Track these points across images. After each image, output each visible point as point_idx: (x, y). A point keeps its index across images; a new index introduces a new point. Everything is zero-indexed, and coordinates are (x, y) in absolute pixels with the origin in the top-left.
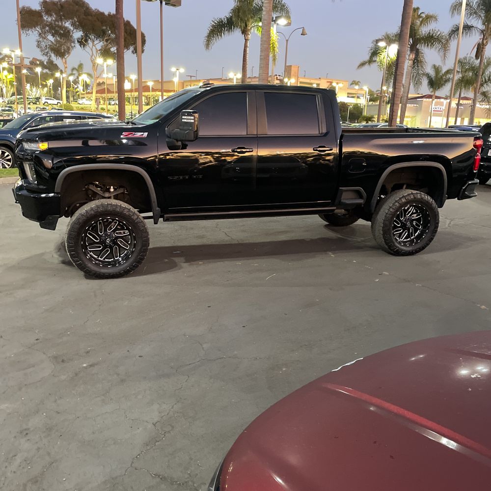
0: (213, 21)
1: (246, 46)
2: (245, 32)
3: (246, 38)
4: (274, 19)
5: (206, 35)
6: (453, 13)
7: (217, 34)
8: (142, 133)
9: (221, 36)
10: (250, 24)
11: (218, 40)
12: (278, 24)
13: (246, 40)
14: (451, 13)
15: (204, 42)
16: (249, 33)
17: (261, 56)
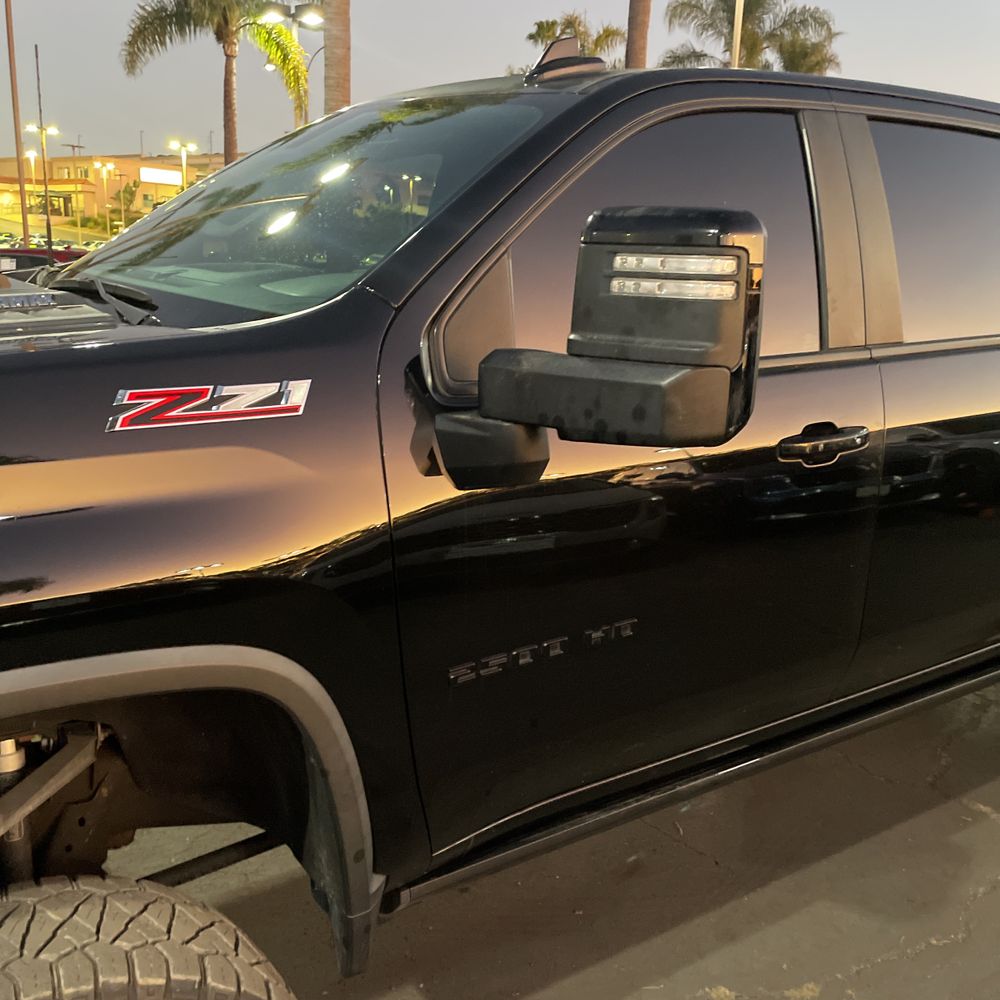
0: (143, 8)
1: (228, 72)
2: (223, 35)
3: (229, 52)
4: (293, 11)
5: (126, 39)
6: (670, 22)
7: (154, 38)
8: (272, 388)
9: (163, 43)
10: (237, 20)
11: (156, 53)
12: (301, 25)
13: (229, 57)
14: (667, 24)
15: (120, 54)
16: (235, 41)
17: (326, 78)
